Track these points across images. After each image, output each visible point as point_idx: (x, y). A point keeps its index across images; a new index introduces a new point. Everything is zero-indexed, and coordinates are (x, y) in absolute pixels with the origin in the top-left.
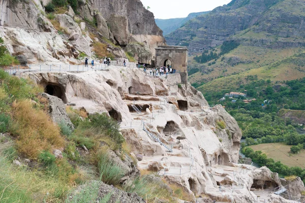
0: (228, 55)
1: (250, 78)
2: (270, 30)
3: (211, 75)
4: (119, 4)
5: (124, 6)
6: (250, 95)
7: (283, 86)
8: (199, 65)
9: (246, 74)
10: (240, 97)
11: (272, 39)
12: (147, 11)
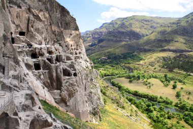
0: (100, 44)
1: (109, 52)
2: (114, 36)
3: (94, 51)
4: (55, 10)
5: (58, 11)
6: (109, 58)
7: (120, 55)
8: (90, 48)
9: (107, 51)
10: (106, 59)
11: (115, 39)
12: (72, 17)
